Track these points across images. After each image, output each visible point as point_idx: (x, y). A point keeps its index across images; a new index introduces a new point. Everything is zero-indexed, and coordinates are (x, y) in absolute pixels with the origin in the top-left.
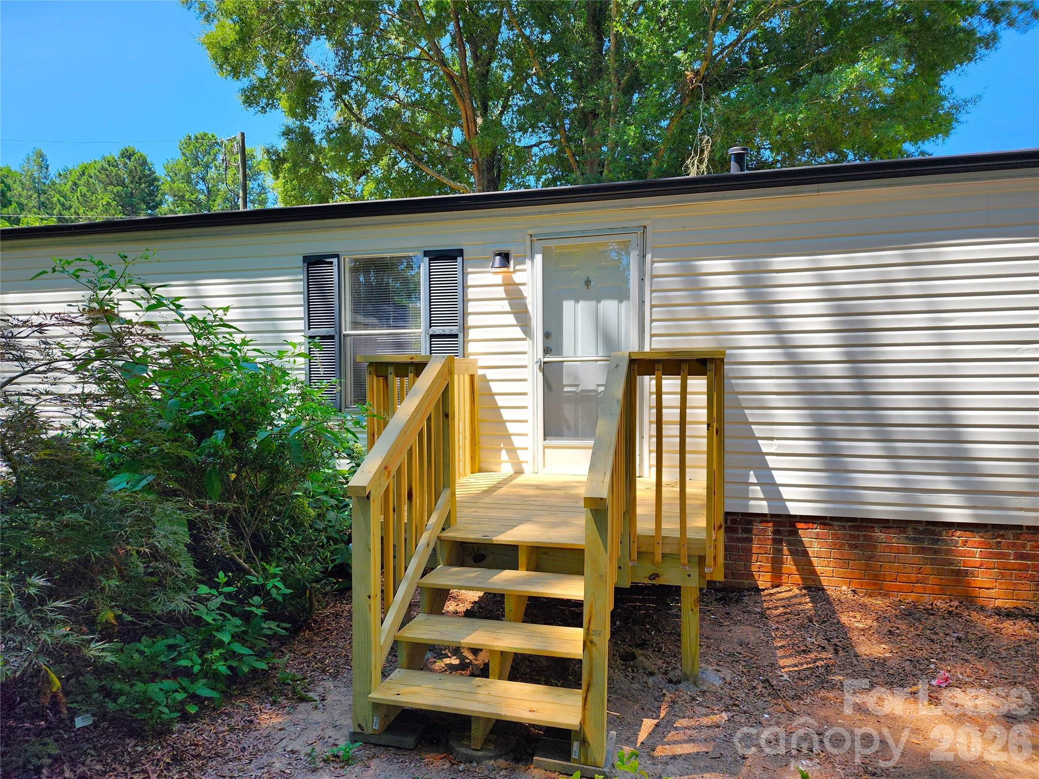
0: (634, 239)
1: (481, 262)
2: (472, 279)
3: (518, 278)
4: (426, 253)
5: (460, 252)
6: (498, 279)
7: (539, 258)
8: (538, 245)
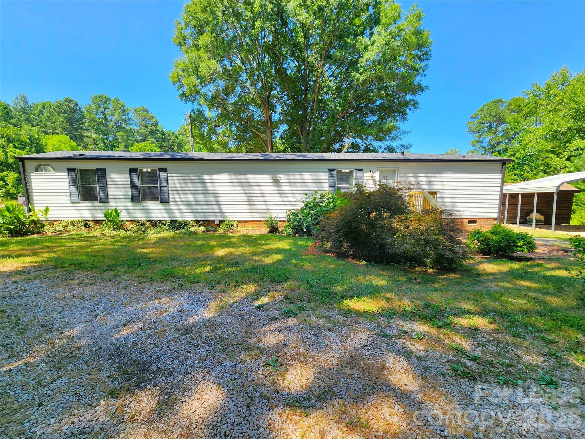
0: (396, 169)
1: (367, 172)
2: (365, 175)
3: (374, 175)
4: (356, 170)
5: (363, 170)
6: (370, 175)
7: (379, 172)
8: (379, 169)
